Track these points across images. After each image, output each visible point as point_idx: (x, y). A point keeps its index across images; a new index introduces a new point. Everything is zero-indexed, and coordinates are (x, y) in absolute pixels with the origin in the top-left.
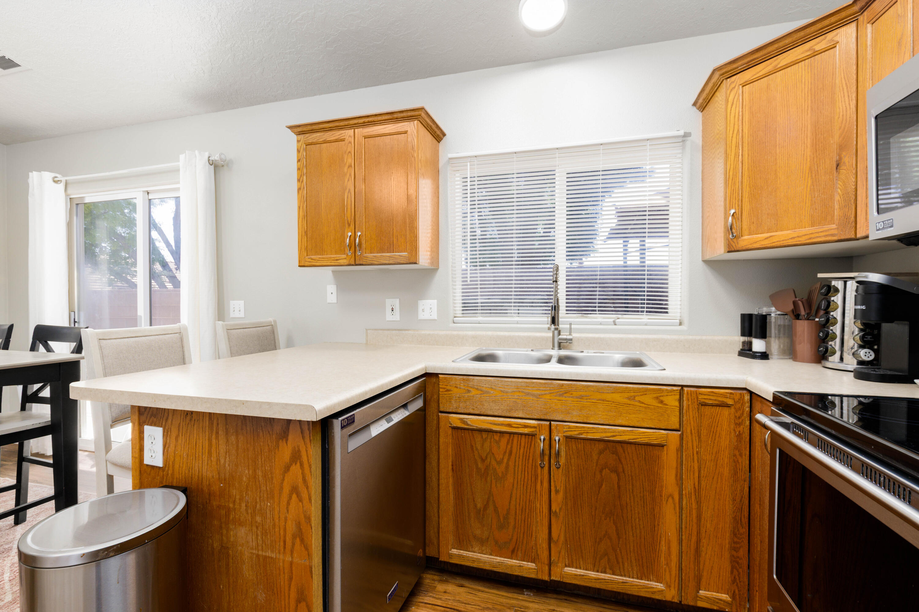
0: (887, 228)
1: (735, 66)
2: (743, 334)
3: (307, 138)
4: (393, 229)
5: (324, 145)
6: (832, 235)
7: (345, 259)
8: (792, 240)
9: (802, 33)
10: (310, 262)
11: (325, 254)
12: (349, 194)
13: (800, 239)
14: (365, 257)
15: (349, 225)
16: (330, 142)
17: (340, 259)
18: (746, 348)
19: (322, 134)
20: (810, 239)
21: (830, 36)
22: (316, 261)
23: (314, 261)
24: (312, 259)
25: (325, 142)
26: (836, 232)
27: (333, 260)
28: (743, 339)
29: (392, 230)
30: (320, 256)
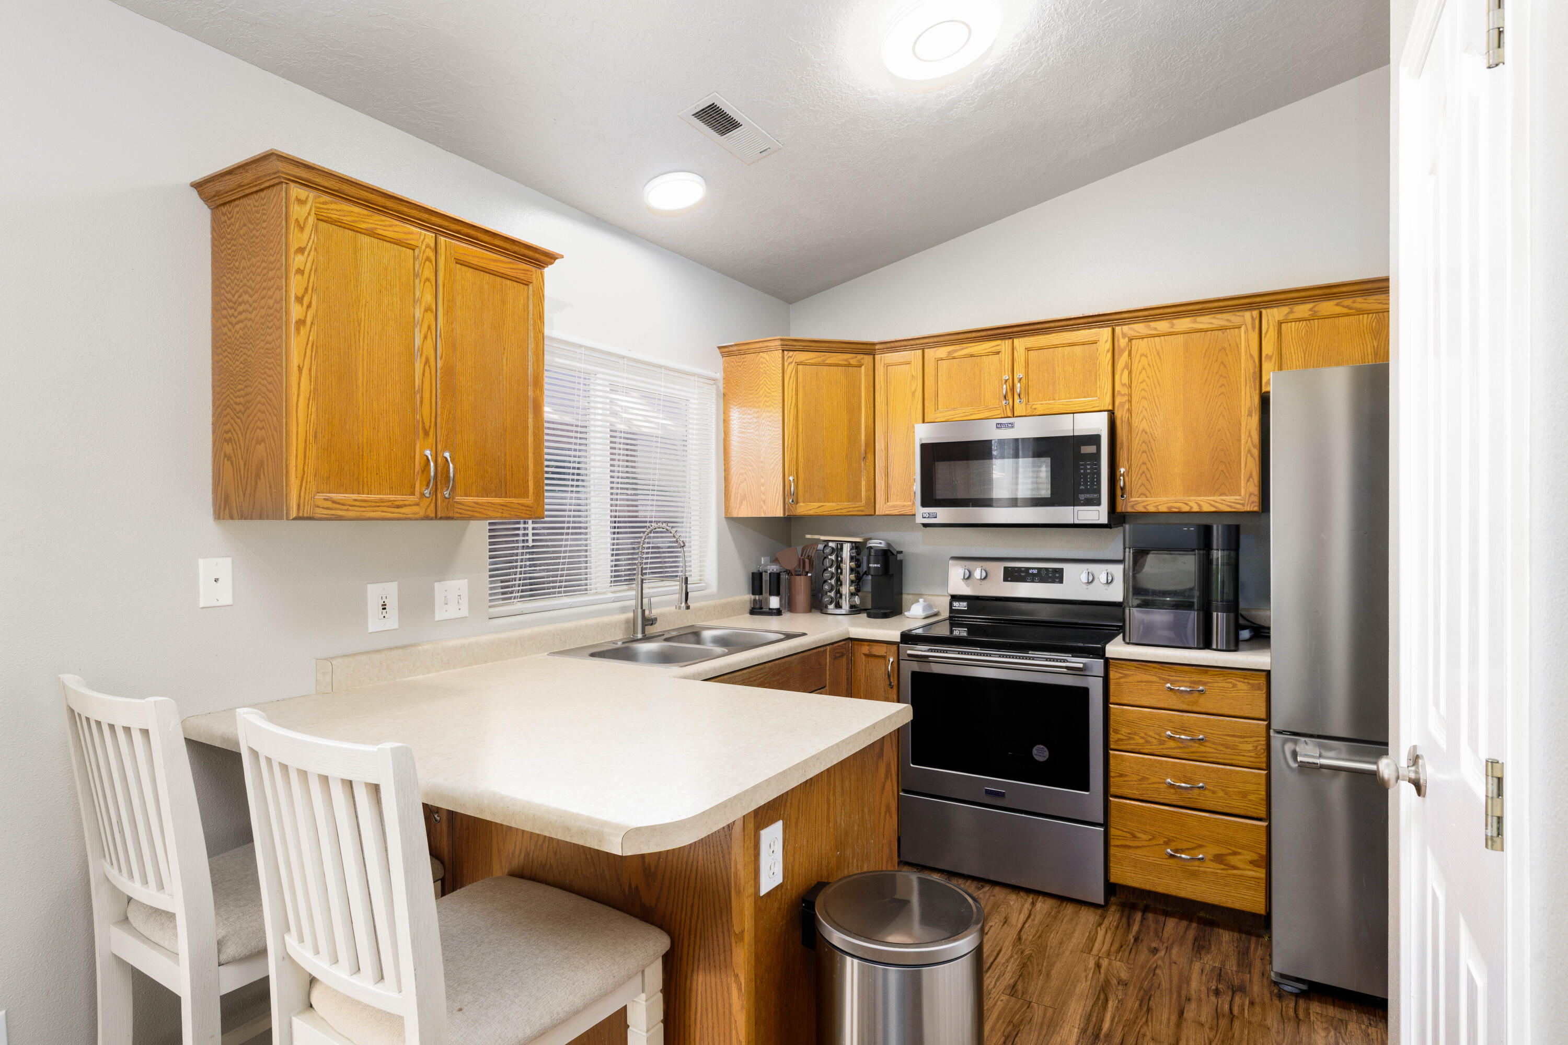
0: (932, 518)
1: (795, 343)
2: (754, 593)
3: (325, 203)
4: (505, 454)
5: (366, 240)
6: (862, 511)
7: (417, 504)
8: (836, 511)
9: (844, 345)
10: (327, 508)
11: (366, 490)
12: (427, 367)
13: (842, 511)
14: (457, 503)
15: (426, 434)
16: (382, 238)
17: (405, 506)
18: (758, 606)
19: (365, 212)
20: (848, 512)
21: (860, 357)
22: (345, 507)
23: (341, 507)
24: (334, 502)
25: (372, 233)
26: (863, 508)
27: (389, 507)
28: (753, 597)
29: (503, 455)
30: (355, 496)
